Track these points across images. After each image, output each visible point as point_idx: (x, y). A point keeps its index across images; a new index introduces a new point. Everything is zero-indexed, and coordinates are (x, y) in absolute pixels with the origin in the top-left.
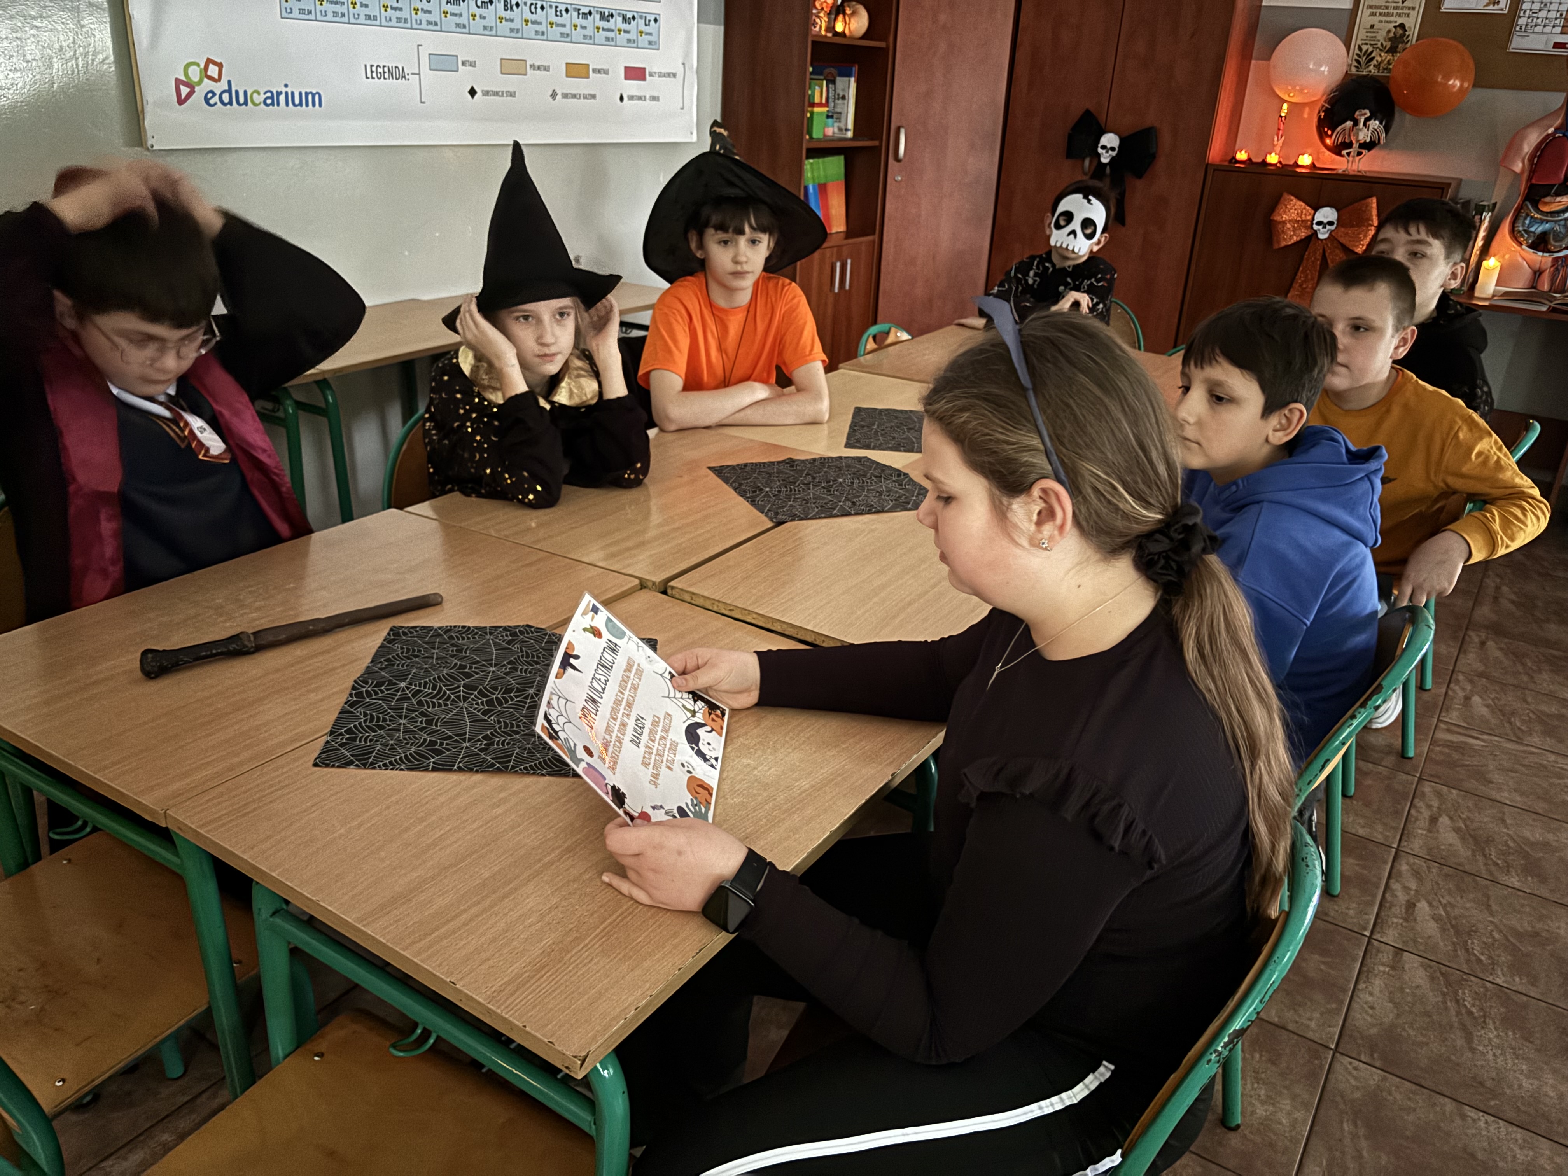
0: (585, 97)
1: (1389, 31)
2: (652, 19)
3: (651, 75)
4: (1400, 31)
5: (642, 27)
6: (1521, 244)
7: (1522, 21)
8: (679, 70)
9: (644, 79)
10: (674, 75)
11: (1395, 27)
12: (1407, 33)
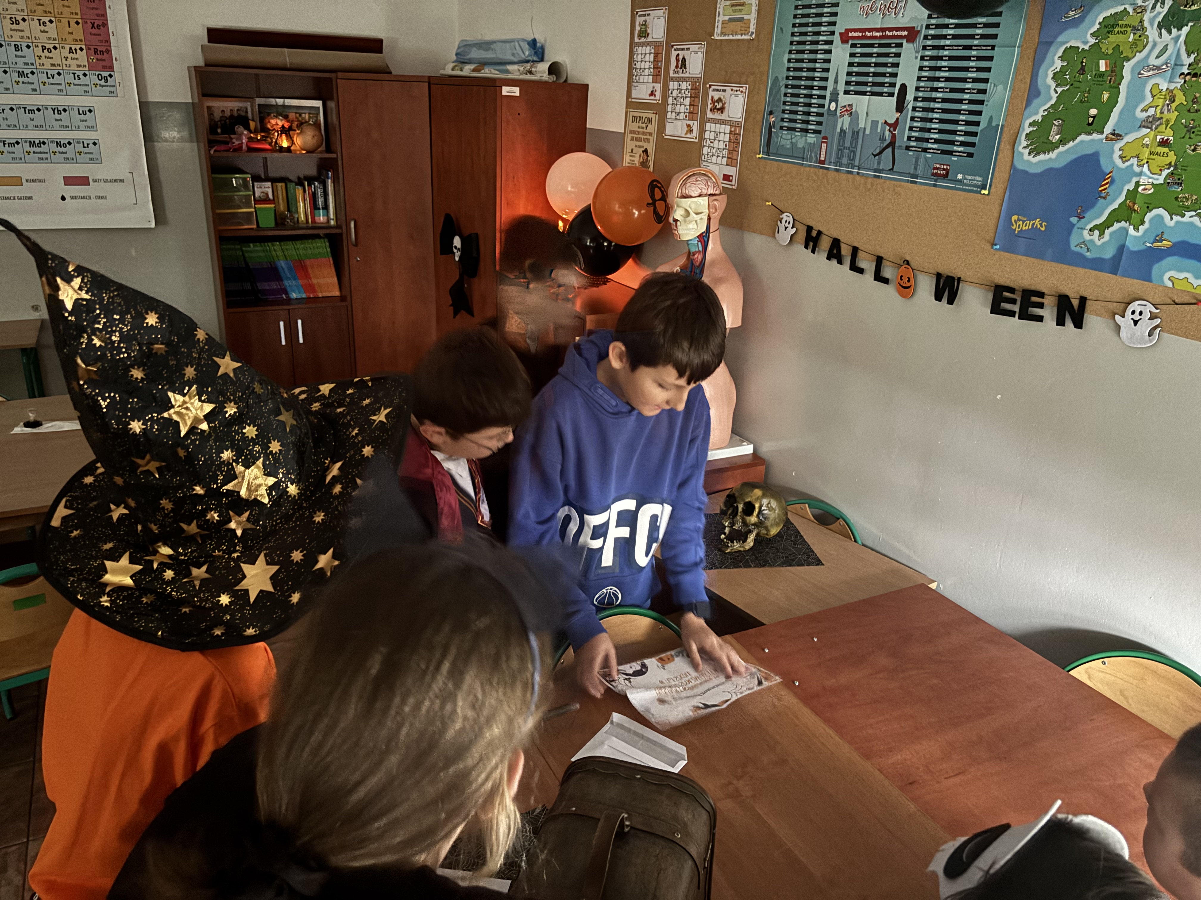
0: (20, 198)
1: (640, 157)
2: (91, 142)
3: (95, 181)
4: (645, 156)
5: (81, 149)
7: (705, 151)
8: (127, 177)
9: (88, 184)
10: (122, 181)
11: (643, 152)
12: (649, 158)
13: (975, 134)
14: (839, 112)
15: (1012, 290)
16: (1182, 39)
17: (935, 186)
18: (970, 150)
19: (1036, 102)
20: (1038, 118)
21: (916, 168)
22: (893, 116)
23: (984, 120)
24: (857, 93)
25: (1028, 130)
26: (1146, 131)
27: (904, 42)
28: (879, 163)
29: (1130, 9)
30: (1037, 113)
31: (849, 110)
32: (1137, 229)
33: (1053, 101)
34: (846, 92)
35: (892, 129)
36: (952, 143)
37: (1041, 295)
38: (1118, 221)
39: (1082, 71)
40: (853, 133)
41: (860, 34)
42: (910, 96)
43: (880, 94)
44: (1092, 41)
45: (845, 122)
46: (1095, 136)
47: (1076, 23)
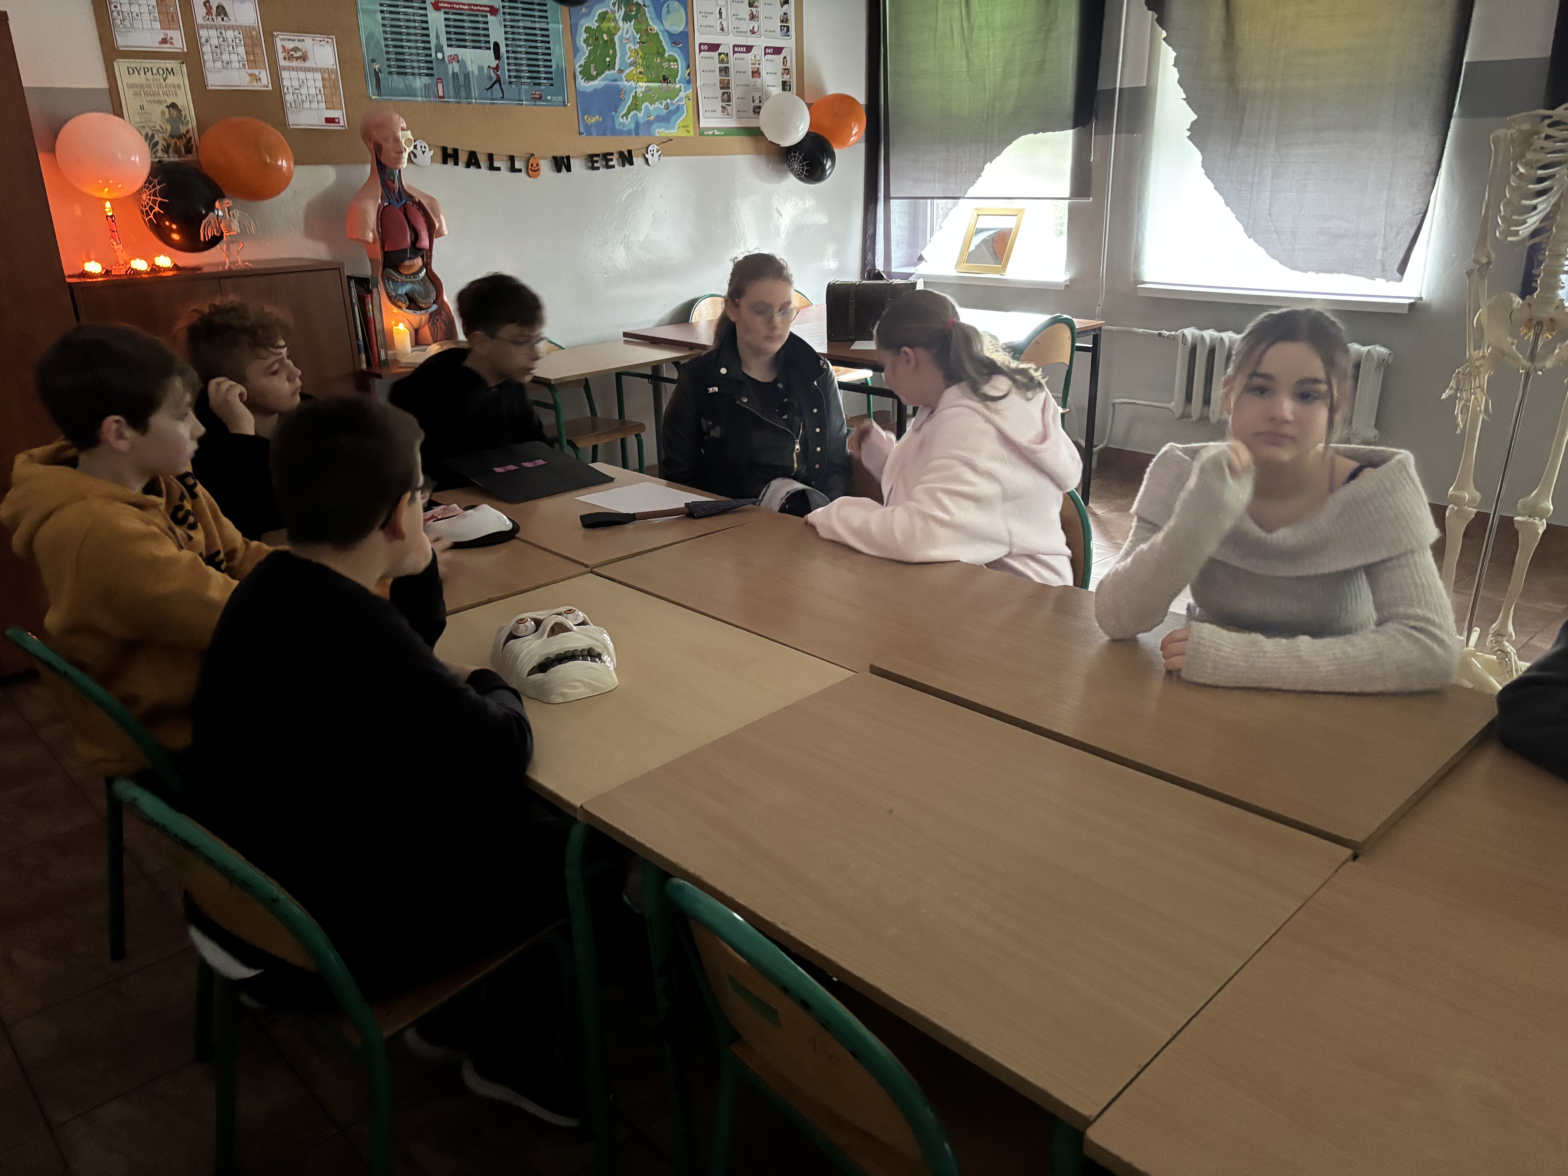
1: (163, 113)
4: (174, 113)
6: (400, 307)
7: (289, 98)
11: (167, 107)
12: (183, 113)
13: (551, 73)
14: (446, 59)
15: (598, 155)
16: (632, 27)
17: (535, 105)
18: (551, 82)
19: (579, 55)
20: (582, 62)
21: (520, 95)
22: (494, 63)
23: (553, 64)
24: (459, 46)
25: (578, 70)
26: (632, 68)
27: (489, 14)
28: (492, 94)
29: (609, 11)
30: (581, 60)
31: (455, 58)
32: (640, 113)
33: (587, 54)
34: (449, 46)
35: (495, 71)
36: (539, 78)
37: (612, 154)
38: (633, 110)
39: (597, 39)
40: (465, 75)
41: (449, 6)
42: (503, 49)
43: (480, 48)
44: (597, 24)
45: (456, 67)
46: (612, 71)
47: (587, 15)
